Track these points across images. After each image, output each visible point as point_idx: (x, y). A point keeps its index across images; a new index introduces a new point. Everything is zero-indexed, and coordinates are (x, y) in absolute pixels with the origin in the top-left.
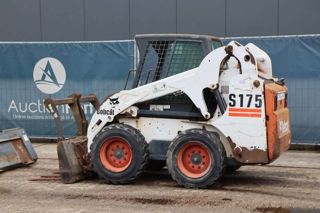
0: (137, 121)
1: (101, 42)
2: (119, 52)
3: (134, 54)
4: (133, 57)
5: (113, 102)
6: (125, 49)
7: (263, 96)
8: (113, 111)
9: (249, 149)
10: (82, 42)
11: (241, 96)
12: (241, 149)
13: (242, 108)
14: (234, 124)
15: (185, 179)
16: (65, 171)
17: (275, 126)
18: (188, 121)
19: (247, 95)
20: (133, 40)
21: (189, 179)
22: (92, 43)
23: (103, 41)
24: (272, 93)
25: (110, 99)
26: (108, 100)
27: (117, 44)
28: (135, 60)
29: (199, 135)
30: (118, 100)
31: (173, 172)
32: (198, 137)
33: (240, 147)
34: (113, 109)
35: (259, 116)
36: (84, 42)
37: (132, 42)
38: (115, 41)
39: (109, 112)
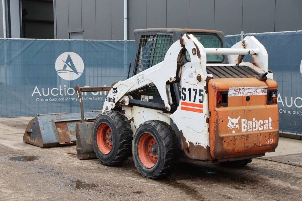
0: (132, 109)
5: (114, 92)
7: (205, 90)
8: (114, 99)
9: (195, 144)
11: (190, 90)
12: (189, 144)
13: (189, 102)
14: (184, 118)
15: (142, 168)
16: (79, 149)
17: (215, 123)
19: (194, 90)
21: (144, 168)
24: (213, 88)
25: (113, 88)
26: (112, 89)
30: (117, 89)
31: (135, 160)
32: (151, 128)
33: (188, 141)
34: (114, 97)
39: (112, 100)
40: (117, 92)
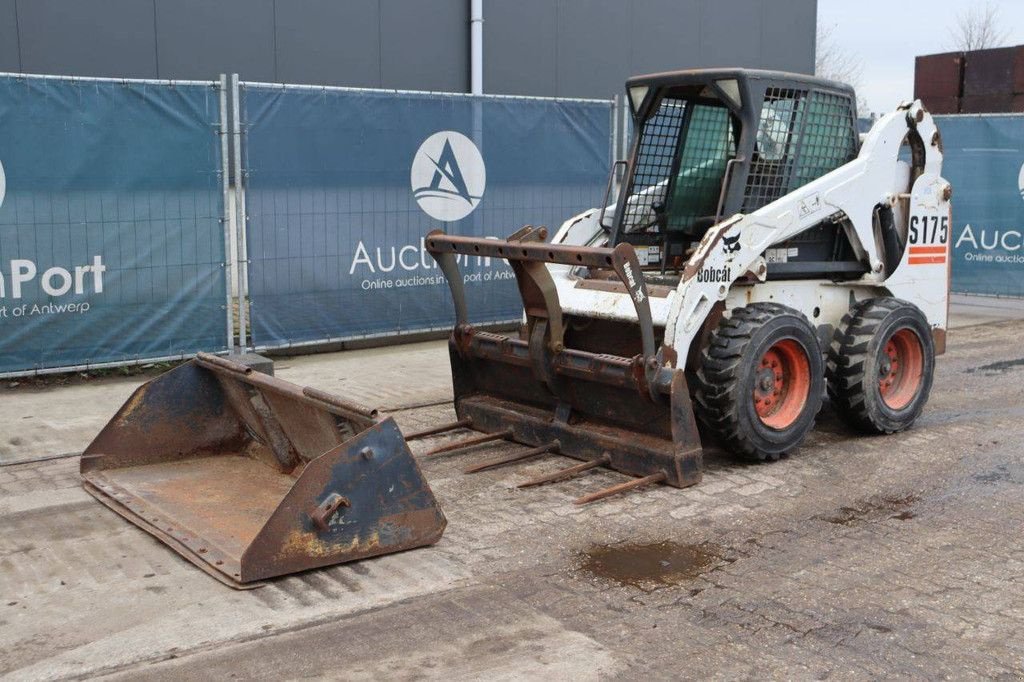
0: (749, 293)
1: (120, 80)
2: (177, 114)
3: (220, 121)
4: (219, 128)
5: (729, 248)
6: (194, 105)
8: (729, 270)
10: (59, 77)
11: (925, 219)
14: (914, 281)
15: (890, 414)
16: (689, 452)
18: (829, 282)
19: (933, 218)
20: (216, 83)
22: (94, 82)
23: (126, 80)
25: (724, 239)
26: (721, 241)
27: (173, 90)
28: (224, 138)
29: (911, 311)
30: (739, 241)
31: (873, 404)
34: (729, 265)
35: (942, 260)
36: (65, 77)
37: (214, 86)
38: (167, 82)
39: (720, 275)
40: (738, 247)
